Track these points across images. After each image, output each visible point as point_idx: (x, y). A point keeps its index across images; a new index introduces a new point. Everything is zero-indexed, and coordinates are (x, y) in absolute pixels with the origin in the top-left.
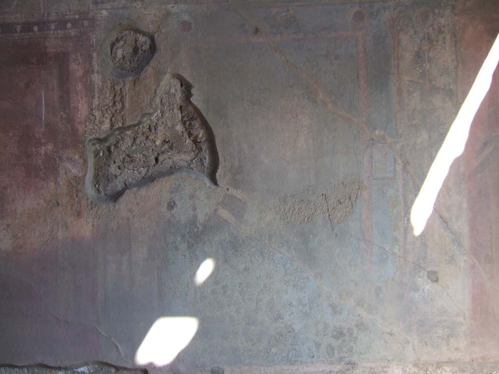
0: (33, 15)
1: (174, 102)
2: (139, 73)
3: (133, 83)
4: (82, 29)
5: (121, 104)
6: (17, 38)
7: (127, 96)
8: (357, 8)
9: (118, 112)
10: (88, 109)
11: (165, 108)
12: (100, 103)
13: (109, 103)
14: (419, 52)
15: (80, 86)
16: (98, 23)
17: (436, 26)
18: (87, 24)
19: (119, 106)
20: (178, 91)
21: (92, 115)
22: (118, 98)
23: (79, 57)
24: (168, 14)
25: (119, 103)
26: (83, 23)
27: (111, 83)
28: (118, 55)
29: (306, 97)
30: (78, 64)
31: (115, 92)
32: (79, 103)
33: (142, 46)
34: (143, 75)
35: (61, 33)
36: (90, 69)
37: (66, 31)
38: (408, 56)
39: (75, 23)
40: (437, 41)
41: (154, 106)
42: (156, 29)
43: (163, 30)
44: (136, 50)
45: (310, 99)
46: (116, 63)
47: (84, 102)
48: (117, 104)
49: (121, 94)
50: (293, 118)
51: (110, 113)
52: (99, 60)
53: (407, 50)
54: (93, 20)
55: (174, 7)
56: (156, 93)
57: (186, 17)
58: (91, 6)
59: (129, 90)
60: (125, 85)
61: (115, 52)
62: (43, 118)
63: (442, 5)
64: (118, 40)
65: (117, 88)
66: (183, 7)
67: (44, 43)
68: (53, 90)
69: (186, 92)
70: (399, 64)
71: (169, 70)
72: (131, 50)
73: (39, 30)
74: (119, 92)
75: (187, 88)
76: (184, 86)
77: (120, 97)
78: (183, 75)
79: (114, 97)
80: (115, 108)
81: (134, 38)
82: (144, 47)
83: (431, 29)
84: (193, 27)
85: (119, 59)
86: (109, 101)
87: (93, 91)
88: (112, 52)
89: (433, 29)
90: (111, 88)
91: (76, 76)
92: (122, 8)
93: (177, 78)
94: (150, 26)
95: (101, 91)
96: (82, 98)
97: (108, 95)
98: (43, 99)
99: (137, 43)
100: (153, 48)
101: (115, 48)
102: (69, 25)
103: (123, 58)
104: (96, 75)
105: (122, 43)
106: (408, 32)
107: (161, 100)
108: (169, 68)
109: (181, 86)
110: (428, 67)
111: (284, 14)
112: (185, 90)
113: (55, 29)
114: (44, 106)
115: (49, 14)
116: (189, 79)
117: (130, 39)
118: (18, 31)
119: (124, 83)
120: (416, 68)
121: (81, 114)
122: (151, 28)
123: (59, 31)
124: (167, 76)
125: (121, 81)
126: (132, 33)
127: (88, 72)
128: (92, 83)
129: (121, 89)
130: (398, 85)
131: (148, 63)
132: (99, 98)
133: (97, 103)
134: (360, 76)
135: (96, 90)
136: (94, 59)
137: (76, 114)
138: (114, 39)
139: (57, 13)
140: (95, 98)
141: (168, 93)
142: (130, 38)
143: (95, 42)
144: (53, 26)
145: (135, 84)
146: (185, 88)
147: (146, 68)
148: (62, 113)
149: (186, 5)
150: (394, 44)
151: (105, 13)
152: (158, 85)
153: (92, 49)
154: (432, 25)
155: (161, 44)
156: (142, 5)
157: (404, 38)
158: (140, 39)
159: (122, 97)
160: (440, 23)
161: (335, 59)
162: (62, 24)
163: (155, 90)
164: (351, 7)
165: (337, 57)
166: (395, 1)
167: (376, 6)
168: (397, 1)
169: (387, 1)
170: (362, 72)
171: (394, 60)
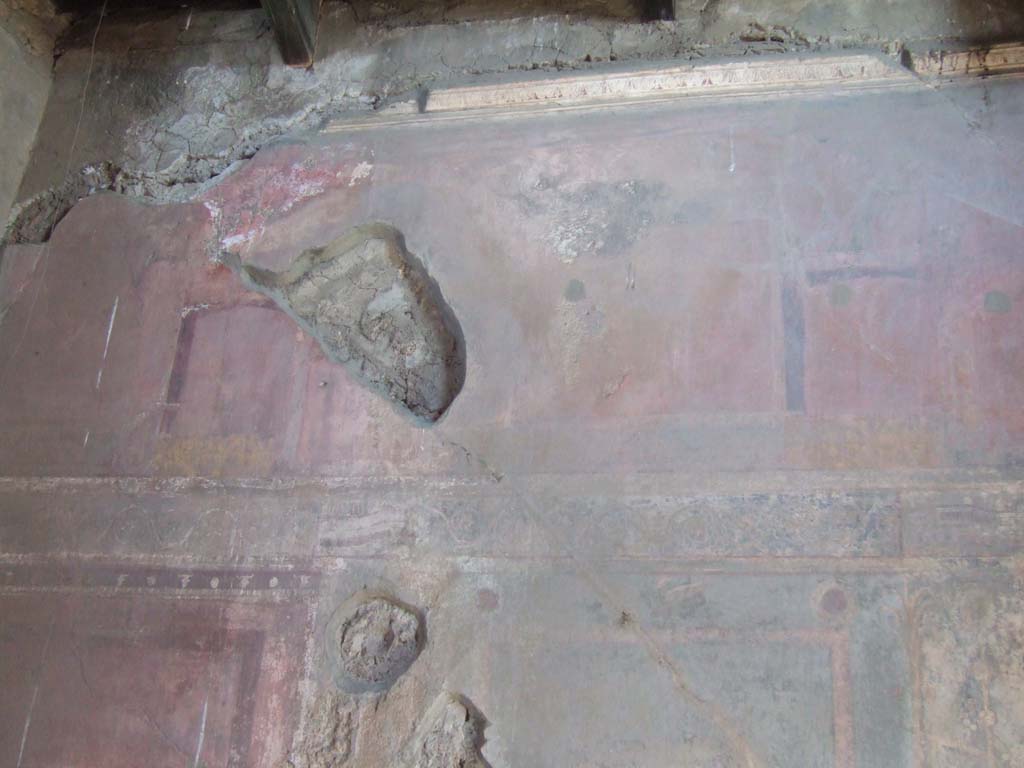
0: (215, 558)
1: (450, 751)
2: (387, 687)
3: (374, 704)
4: (295, 590)
5: (345, 746)
6: (179, 597)
7: (360, 729)
8: (831, 584)
9: (337, 761)
10: (283, 748)
11: (431, 761)
12: (306, 738)
13: (324, 741)
14: (968, 685)
15: (274, 702)
16: (326, 581)
17: (1003, 632)
18: (307, 582)
19: (341, 749)
20: (460, 728)
21: (289, 762)
22: (341, 734)
23: (283, 645)
24: (455, 575)
25: (342, 744)
26: (300, 580)
27: (333, 701)
28: (353, 646)
29: (719, 766)
30: (278, 658)
31: (338, 720)
32: (268, 732)
33: (401, 632)
34: (395, 689)
35: (257, 594)
36: (299, 669)
37: (267, 592)
38: (945, 693)
39: (285, 577)
40: (1008, 664)
41: (408, 757)
42: (430, 602)
43: (444, 605)
44: (388, 638)
46: (349, 662)
47: (277, 733)
48: (338, 744)
49: (348, 724)
51: (322, 762)
52: (317, 654)
53: (940, 678)
54: (318, 575)
55: (468, 561)
56: (414, 730)
57: (489, 583)
58: (319, 548)
59: (365, 718)
60: (358, 708)
61: (348, 641)
62: (197, 757)
63: (1016, 586)
64: (357, 617)
65: (344, 712)
66: (486, 562)
67: (224, 611)
68: (224, 704)
69: (474, 733)
70: (923, 707)
71: (444, 686)
72: (381, 638)
73: (220, 586)
74: (345, 721)
75: (477, 724)
76: (471, 720)
77: (346, 730)
78: (471, 698)
79: (335, 730)
80: (333, 752)
81: (387, 615)
82: (404, 634)
83: (992, 639)
84: (499, 602)
85: (355, 654)
86: (323, 737)
87: (298, 713)
88: (343, 638)
89: (999, 637)
90: (332, 709)
91: (272, 681)
92: (372, 557)
93: (461, 703)
94: (421, 595)
95: (312, 716)
96: (274, 724)
97: (324, 725)
98: (204, 719)
99: (393, 625)
100: (421, 638)
101: (349, 632)
102: (274, 581)
103: (364, 651)
104: (307, 681)
105: (364, 622)
106: (943, 640)
107: (425, 746)
108: (446, 682)
109: (467, 719)
110: (989, 720)
111: (682, 588)
112: (473, 728)
113: (248, 588)
114: (202, 734)
115: (242, 558)
116: (482, 708)
117: (381, 617)
118: (184, 586)
119: (357, 703)
120: (962, 719)
121: (268, 758)
122: (421, 600)
123: (255, 592)
124: (440, 696)
125: (351, 698)
126: (386, 606)
127: (295, 674)
128: (298, 697)
129: (350, 714)
130: (922, 756)
131: (407, 666)
132: (305, 729)
133: (301, 739)
134: (836, 728)
135: (304, 713)
136: (309, 651)
137: (259, 757)
138: (351, 614)
139: (255, 557)
140: (298, 728)
141: (438, 732)
142: (381, 614)
143: (314, 616)
144: (245, 582)
145: (376, 709)
146: (474, 724)
147: (402, 677)
148: (232, 752)
149: (491, 560)
150: (911, 665)
151: (341, 563)
152: (420, 716)
153: (308, 630)
154: (995, 628)
155: (435, 634)
156: (410, 555)
157: (933, 653)
158: (399, 618)
159: (350, 732)
160: (1011, 625)
161: (784, 689)
162: (262, 578)
163: (414, 724)
164: (820, 582)
165: (788, 685)
166: (911, 573)
167: (872, 583)
168: (917, 574)
169: (895, 573)
170: (842, 721)
171: (912, 699)
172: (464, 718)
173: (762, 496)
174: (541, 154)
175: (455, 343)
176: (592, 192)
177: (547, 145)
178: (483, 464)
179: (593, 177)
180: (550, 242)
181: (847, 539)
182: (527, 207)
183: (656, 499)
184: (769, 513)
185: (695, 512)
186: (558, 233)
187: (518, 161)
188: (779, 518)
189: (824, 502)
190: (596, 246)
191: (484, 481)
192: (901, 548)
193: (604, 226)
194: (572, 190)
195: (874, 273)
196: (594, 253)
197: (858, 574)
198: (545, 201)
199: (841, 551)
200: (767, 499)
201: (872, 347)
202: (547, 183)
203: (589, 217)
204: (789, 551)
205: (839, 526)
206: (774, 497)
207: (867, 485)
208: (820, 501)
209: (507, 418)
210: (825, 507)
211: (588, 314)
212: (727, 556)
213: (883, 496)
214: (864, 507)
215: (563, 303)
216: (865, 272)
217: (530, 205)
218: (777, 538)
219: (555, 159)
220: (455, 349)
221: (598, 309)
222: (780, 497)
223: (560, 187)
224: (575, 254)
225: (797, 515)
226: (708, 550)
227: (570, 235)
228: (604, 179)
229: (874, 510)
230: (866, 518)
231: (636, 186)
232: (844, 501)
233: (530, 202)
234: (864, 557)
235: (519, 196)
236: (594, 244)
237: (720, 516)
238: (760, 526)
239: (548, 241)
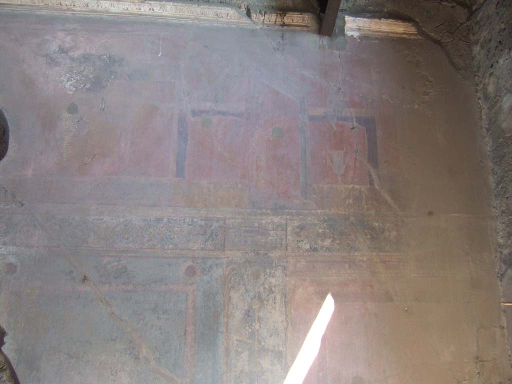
8: (190, 263)
14: (249, 311)
17: (267, 286)
29: (128, 352)
38: (238, 315)
40: (268, 301)
45: (132, 355)
50: (112, 375)
53: (237, 307)
55: (1, 248)
57: (12, 260)
63: (274, 265)
66: (12, 249)
70: (228, 321)
83: (262, 289)
84: (18, 270)
89: (265, 288)
106: (240, 290)
110: (257, 327)
111: (116, 264)
120: (245, 327)
130: (226, 344)
134: (187, 333)
149: (15, 247)
150: (224, 302)
154: (263, 284)
157: (235, 296)
160: (270, 283)
161: (163, 314)
164: (185, 262)
165: (165, 312)
166: (228, 258)
167: (209, 262)
168: (231, 259)
169: (221, 258)
170: (190, 329)
171: (223, 318)
173: (160, 219)
174: (61, 34)
175: (4, 131)
176: (86, 58)
177: (65, 30)
178: (14, 196)
179: (88, 51)
180: (61, 82)
181: (200, 241)
182: (50, 62)
183: (106, 218)
184: (162, 227)
185: (125, 226)
186: (66, 78)
187: (47, 37)
188: (167, 230)
189: (190, 223)
190: (86, 87)
191: (14, 206)
192: (224, 246)
193: (91, 76)
194: (76, 56)
195: (224, 114)
196: (84, 90)
197: (203, 258)
198: (61, 60)
199: (196, 247)
200: (163, 220)
201: (219, 149)
202: (62, 50)
203: (83, 71)
204: (171, 246)
205: (195, 235)
206: (165, 220)
207: (211, 215)
208: (188, 222)
209: (29, 173)
210: (190, 225)
211: (79, 121)
212: (140, 248)
213: (217, 221)
214: (209, 226)
215: (66, 115)
216: (219, 113)
217: (52, 62)
218: (166, 240)
219: (68, 38)
220: (4, 134)
221: (84, 119)
222: (169, 219)
223: (69, 54)
224: (74, 89)
225: (176, 229)
226: (131, 245)
227: (73, 79)
228: (93, 52)
229: (213, 228)
230: (209, 232)
231: (110, 58)
232: (199, 222)
233: (53, 60)
234: (206, 250)
235: (47, 56)
236: (85, 85)
237: (138, 228)
238: (158, 234)
239: (60, 81)
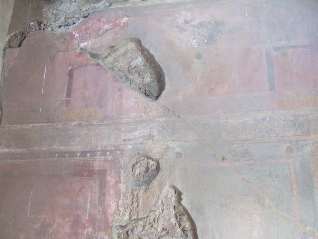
0: (88, 147)
1: (171, 203)
2: (149, 184)
3: (145, 190)
4: (115, 156)
5: (136, 204)
6: (77, 160)
7: (141, 198)
8: (288, 145)
9: (134, 208)
10: (116, 206)
11: (165, 207)
12: (123, 202)
13: (129, 202)
15: (112, 191)
16: (126, 152)
18: (119, 153)
19: (135, 205)
20: (173, 196)
21: (118, 210)
22: (135, 200)
23: (113, 173)
24: (168, 148)
25: (135, 203)
26: (116, 152)
27: (131, 190)
28: (136, 172)
29: (257, 202)
30: (112, 177)
31: (134, 196)
32: (111, 201)
33: (151, 167)
34: (151, 185)
35: (103, 158)
36: (119, 181)
37: (106, 157)
39: (111, 152)
41: (158, 206)
42: (160, 157)
43: (165, 158)
44: (147, 169)
45: (260, 204)
46: (135, 177)
47: (114, 201)
48: (134, 203)
49: (137, 197)
50: (249, 216)
51: (130, 209)
52: (125, 175)
54: (122, 150)
55: (171, 143)
56: (159, 197)
57: (179, 150)
58: (122, 142)
59: (142, 195)
60: (140, 191)
61: (134, 171)
62: (88, 210)
64: (137, 163)
65: (135, 193)
66: (177, 143)
67: (92, 163)
68: (95, 193)
69: (178, 197)
71: (167, 183)
72: (145, 169)
73: (91, 156)
74: (136, 196)
75: (179, 194)
76: (177, 193)
77: (136, 199)
78: (176, 186)
79: (133, 199)
80: (133, 206)
81: (146, 162)
82: (152, 167)
84: (183, 155)
85: (137, 175)
86: (129, 201)
87: (120, 194)
88: (132, 170)
90: (131, 192)
91: (110, 184)
92: (140, 144)
93: (173, 188)
94: (157, 155)
95: (125, 195)
96: (112, 198)
97: (129, 197)
98: (89, 198)
99: (149, 165)
100: (158, 168)
101: (134, 168)
102: (108, 153)
103: (140, 174)
104: (122, 184)
105: (139, 165)
107: (162, 202)
108: (168, 181)
109: (175, 193)
111: (241, 148)
112: (177, 195)
113: (99, 156)
114: (89, 203)
115: (97, 147)
116: (180, 189)
117: (144, 163)
118: (78, 156)
119: (139, 190)
121: (112, 209)
122: (157, 157)
123: (102, 157)
124: (166, 186)
125: (137, 189)
126: (146, 159)
127: (118, 182)
128: (119, 189)
129: (137, 194)
131: (155, 177)
132: (123, 199)
133: (122, 202)
134: (293, 189)
135: (122, 194)
136: (122, 174)
137: (108, 209)
138: (134, 162)
139: (101, 146)
140: (120, 199)
141: (166, 197)
142: (144, 162)
143: (123, 164)
144: (98, 154)
145: (146, 191)
146: (178, 194)
147: (153, 181)
148: (99, 208)
149: (179, 143)
150: (315, 168)
151: (130, 146)
152: (161, 192)
153: (121, 168)
155: (163, 166)
156: (152, 142)
158: (150, 162)
159: (138, 199)
161: (276, 177)
162: (104, 152)
163: (159, 195)
164: (284, 144)
165: (277, 176)
166: (313, 139)
167: (301, 144)
168: (315, 140)
169: (308, 140)
170: (294, 186)
171: (316, 178)
172: (174, 192)
173: (264, 118)
174: (184, 13)
175: (160, 75)
176: (201, 25)
177: (186, 10)
178: (174, 112)
179: (202, 20)
180: (189, 41)
181: (292, 130)
182: (181, 30)
183: (231, 121)
184: (267, 123)
185: (243, 124)
186: (192, 38)
187: (176, 15)
188: (270, 125)
189: (284, 119)
190: (205, 42)
191: (174, 118)
192: (309, 132)
193: (206, 35)
194: (195, 24)
195: (295, 47)
196: (204, 44)
197: (296, 141)
198: (186, 28)
199: (290, 134)
200: (266, 119)
201: (295, 70)
202: (187, 22)
203: (201, 32)
204: (274, 135)
205: (289, 126)
206: (268, 119)
207: (297, 113)
208: (283, 119)
209: (180, 97)
210: (284, 121)
211: (204, 63)
212: (254, 138)
213: (302, 117)
214: (297, 120)
215: (195, 60)
216: (292, 47)
217: (181, 29)
218: (270, 131)
219: (189, 14)
220: (160, 76)
221: (207, 62)
222: (270, 118)
223: (191, 23)
224: (198, 44)
225: (276, 124)
226: (248, 136)
227: (196, 38)
228: (205, 20)
229: (300, 121)
230: (297, 124)
231: (216, 22)
232: (290, 119)
233: (182, 28)
234: (298, 136)
235: (178, 26)
236: (204, 41)
237: (251, 125)
238: (265, 128)
239: (188, 41)
